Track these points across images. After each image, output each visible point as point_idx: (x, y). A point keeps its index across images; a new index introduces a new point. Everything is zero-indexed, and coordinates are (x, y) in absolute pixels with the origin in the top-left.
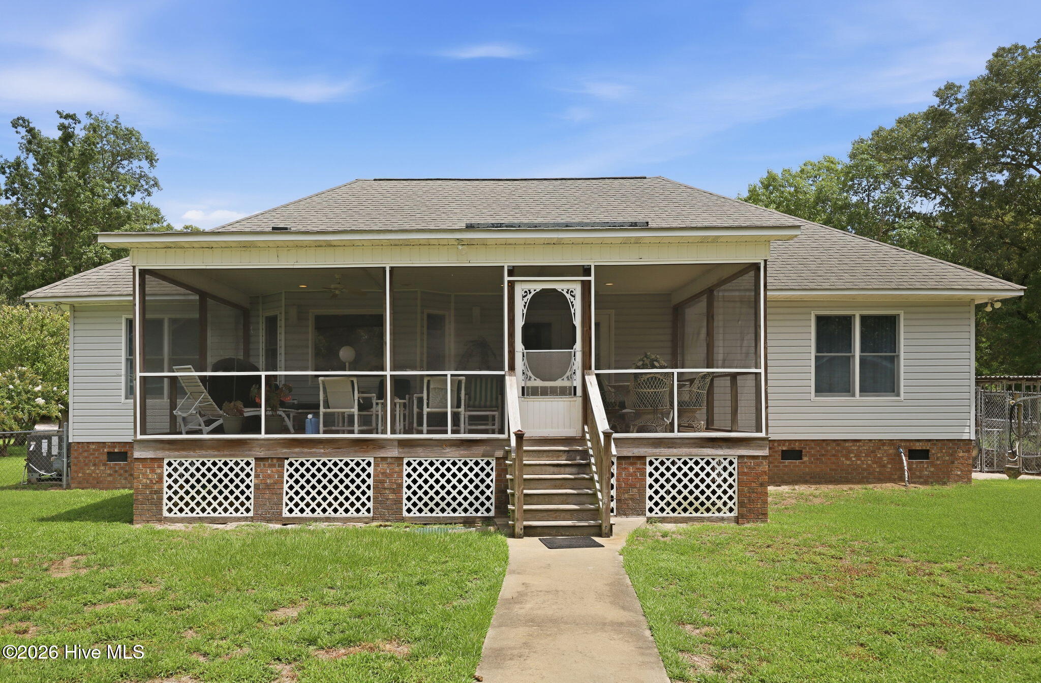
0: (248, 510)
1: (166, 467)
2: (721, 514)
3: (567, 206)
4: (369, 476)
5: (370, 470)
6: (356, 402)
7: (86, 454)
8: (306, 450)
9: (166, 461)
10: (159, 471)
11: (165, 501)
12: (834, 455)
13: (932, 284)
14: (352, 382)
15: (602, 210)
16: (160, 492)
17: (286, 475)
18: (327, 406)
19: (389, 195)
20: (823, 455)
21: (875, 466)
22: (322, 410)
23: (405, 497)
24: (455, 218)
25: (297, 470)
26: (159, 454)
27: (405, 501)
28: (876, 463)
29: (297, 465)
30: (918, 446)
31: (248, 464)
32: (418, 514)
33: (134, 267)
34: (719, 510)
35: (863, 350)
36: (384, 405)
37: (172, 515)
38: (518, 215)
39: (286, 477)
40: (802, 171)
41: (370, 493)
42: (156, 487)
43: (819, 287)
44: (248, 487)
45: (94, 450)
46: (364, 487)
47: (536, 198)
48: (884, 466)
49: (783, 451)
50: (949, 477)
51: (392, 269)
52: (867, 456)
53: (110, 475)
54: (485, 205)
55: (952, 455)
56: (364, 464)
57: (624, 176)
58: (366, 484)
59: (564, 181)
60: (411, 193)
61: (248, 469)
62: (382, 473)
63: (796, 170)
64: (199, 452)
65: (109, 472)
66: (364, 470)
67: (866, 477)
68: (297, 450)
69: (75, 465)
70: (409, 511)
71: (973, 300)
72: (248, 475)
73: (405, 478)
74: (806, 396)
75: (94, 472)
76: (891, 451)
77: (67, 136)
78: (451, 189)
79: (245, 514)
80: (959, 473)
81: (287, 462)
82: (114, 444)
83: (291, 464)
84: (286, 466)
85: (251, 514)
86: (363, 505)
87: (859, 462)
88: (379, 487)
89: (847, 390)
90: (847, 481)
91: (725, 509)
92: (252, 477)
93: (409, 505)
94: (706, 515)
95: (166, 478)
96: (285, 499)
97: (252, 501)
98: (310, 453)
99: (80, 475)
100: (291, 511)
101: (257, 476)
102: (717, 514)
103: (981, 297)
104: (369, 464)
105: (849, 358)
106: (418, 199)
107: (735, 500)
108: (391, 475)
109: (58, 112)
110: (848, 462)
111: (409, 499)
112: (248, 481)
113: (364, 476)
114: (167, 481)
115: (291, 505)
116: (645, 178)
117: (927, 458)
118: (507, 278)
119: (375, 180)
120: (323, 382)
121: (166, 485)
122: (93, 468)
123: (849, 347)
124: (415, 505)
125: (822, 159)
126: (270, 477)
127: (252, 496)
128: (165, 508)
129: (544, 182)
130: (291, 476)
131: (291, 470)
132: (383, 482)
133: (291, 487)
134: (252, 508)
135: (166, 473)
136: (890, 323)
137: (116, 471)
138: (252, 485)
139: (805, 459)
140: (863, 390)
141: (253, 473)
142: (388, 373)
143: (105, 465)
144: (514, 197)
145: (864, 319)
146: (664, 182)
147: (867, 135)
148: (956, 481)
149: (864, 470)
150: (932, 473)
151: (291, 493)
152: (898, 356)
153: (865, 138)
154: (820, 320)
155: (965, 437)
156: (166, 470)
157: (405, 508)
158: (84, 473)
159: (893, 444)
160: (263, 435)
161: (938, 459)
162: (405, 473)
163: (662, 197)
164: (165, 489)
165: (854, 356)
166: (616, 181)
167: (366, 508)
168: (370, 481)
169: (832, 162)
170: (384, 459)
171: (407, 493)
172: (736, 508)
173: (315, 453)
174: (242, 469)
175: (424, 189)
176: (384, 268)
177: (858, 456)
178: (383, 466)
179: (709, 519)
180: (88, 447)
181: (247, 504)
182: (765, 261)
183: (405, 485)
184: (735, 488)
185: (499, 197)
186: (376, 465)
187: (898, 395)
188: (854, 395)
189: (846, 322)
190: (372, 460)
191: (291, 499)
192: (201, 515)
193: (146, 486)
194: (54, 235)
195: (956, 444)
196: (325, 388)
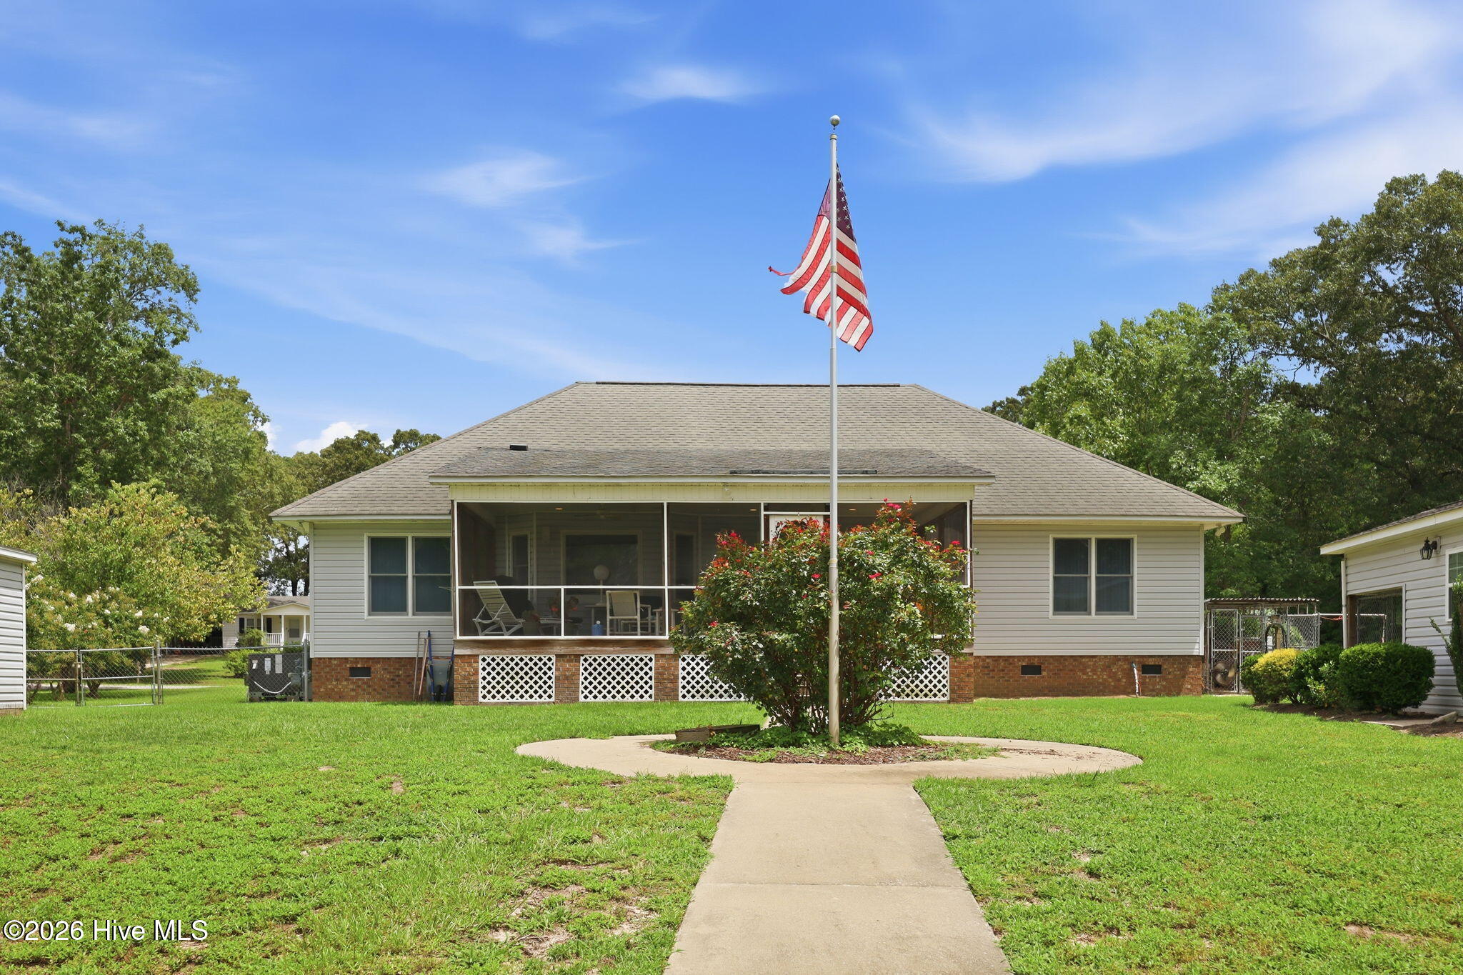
0: (550, 696)
1: (481, 662)
2: (937, 699)
3: (813, 420)
4: (651, 669)
5: (652, 664)
6: (639, 611)
7: (328, 669)
8: (598, 649)
9: (481, 657)
10: (475, 665)
11: (480, 689)
12: (1071, 670)
13: (1158, 510)
14: (635, 595)
15: (850, 425)
16: (476, 682)
17: (582, 668)
18: (612, 614)
19: (617, 403)
20: (1061, 670)
21: (1110, 680)
22: (609, 617)
23: (681, 685)
24: (694, 432)
25: (590, 665)
26: (475, 652)
27: (680, 689)
28: (1110, 677)
29: (590, 660)
30: (1151, 662)
31: (550, 659)
32: (691, 699)
33: (452, 501)
34: (935, 695)
35: (1099, 570)
36: (662, 614)
37: (486, 700)
38: (760, 430)
39: (582, 670)
40: (1148, 324)
41: (652, 683)
42: (472, 678)
43: (1053, 513)
44: (550, 678)
45: (336, 665)
46: (646, 678)
47: (780, 410)
48: (1119, 680)
49: (1022, 666)
50: (1181, 691)
51: (668, 504)
52: (1103, 670)
53: (353, 690)
54: (725, 417)
55: (1182, 670)
56: (646, 660)
57: (876, 384)
58: (648, 676)
59: (809, 388)
60: (640, 401)
61: (549, 664)
62: (662, 667)
63: (1140, 322)
64: (509, 650)
65: (351, 687)
66: (646, 664)
67: (1101, 691)
68: (591, 648)
69: (317, 680)
70: (684, 696)
71: (1202, 525)
72: (550, 669)
73: (681, 671)
74: (1044, 615)
75: (336, 686)
76: (1125, 666)
77: (71, 258)
78: (686, 396)
79: (548, 700)
80: (1189, 687)
81: (582, 658)
82: (356, 660)
83: (586, 660)
84: (582, 662)
85: (553, 700)
86: (646, 692)
87: (1095, 677)
88: (659, 676)
89: (1083, 607)
90: (1084, 694)
91: (940, 695)
92: (553, 670)
93: (684, 692)
94: (924, 699)
95: (481, 671)
96: (581, 688)
97: (553, 689)
98: (602, 651)
99: (322, 690)
100: (586, 697)
101: (557, 669)
102: (933, 699)
103: (1209, 525)
104: (651, 660)
105: (1086, 578)
106: (651, 408)
107: (948, 687)
108: (669, 668)
109: (59, 224)
110: (1085, 677)
111: (684, 687)
112: (549, 673)
113: (646, 669)
114: (482, 674)
115: (586, 692)
116: (899, 386)
117: (1160, 672)
118: (763, 513)
119: (597, 383)
120: (610, 594)
121: (481, 676)
122: (335, 683)
123: (1086, 569)
124: (689, 692)
125: (1175, 308)
126: (568, 670)
127: (553, 685)
128: (480, 695)
129: (788, 388)
130: (586, 669)
131: (586, 665)
132: (662, 674)
133: (586, 679)
134: (553, 695)
135: (481, 667)
136: (1125, 545)
137: (359, 686)
138: (553, 676)
139: (1044, 673)
140: (1100, 609)
141: (554, 667)
142: (666, 587)
143: (346, 680)
144: (755, 407)
145: (1100, 542)
146: (919, 392)
147: (1233, 280)
148: (1187, 694)
149: (1101, 683)
150: (1165, 687)
151: (586, 683)
152: (1132, 577)
153: (1230, 283)
154: (1058, 542)
155: (1195, 653)
156: (481, 665)
157: (680, 695)
158: (326, 688)
159: (1127, 660)
160: (563, 637)
161: (1169, 673)
162: (680, 667)
163: (915, 411)
164: (481, 680)
165: (1090, 577)
166: (867, 390)
167: (648, 694)
168: (652, 673)
169: (1189, 314)
170: (663, 655)
171: (681, 683)
172: (948, 694)
173: (606, 651)
174: (545, 664)
175: (656, 396)
176: (662, 504)
177: (1094, 671)
178: (662, 661)
179: (927, 702)
180: (330, 662)
181: (549, 692)
182: (971, 501)
183: (680, 676)
184: (948, 678)
185: (739, 407)
186: (656, 661)
187: (1132, 614)
188: (1090, 614)
189: (1082, 545)
190: (653, 657)
191: (586, 688)
192: (511, 700)
193: (465, 678)
194: (60, 402)
195: (1187, 660)
196: (611, 599)
